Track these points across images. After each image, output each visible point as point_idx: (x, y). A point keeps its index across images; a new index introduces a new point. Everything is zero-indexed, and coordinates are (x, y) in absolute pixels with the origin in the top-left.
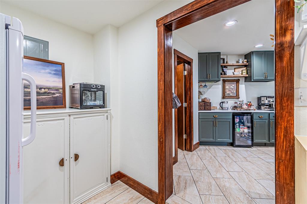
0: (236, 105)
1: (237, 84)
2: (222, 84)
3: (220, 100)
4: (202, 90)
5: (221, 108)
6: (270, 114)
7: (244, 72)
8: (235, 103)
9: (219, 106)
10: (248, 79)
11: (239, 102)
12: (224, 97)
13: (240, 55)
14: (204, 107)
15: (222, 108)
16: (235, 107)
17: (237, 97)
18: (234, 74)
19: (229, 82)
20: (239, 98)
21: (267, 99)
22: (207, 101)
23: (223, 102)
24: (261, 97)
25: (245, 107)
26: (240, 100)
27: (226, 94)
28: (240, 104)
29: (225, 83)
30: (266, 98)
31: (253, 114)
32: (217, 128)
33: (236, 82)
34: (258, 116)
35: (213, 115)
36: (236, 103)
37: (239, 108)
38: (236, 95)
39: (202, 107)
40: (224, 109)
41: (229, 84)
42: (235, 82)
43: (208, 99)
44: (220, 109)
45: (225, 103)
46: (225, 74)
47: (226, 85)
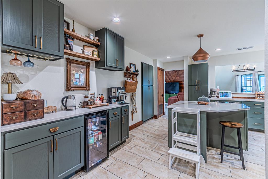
0: (87, 99)
1: (87, 69)
2: (66, 65)
3: (62, 93)
4: (22, 72)
5: (64, 108)
6: (122, 108)
7: (95, 54)
8: (84, 97)
9: (60, 104)
10: (100, 64)
11: (89, 96)
12: (68, 88)
13: (90, 29)
14: (23, 114)
15: (66, 107)
16: (85, 104)
17: (87, 87)
18: (83, 52)
19: (76, 64)
20: (89, 90)
21: (117, 91)
22: (33, 99)
23: (67, 98)
24: (112, 88)
25: (98, 102)
26: (90, 92)
27: (72, 83)
28: (91, 97)
29: (70, 65)
30: (117, 89)
31: (108, 111)
32: (57, 154)
33: (85, 67)
34: (113, 113)
35: (48, 129)
36: (86, 97)
37: (91, 105)
38: (86, 85)
39: (17, 114)
40: (69, 108)
41: (77, 67)
42: (85, 65)
43: (35, 93)
44: (62, 110)
45: (70, 98)
46: (70, 49)
47: (72, 68)
